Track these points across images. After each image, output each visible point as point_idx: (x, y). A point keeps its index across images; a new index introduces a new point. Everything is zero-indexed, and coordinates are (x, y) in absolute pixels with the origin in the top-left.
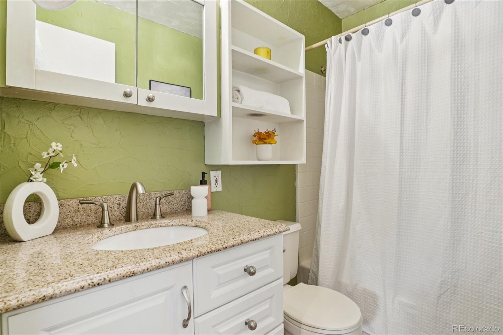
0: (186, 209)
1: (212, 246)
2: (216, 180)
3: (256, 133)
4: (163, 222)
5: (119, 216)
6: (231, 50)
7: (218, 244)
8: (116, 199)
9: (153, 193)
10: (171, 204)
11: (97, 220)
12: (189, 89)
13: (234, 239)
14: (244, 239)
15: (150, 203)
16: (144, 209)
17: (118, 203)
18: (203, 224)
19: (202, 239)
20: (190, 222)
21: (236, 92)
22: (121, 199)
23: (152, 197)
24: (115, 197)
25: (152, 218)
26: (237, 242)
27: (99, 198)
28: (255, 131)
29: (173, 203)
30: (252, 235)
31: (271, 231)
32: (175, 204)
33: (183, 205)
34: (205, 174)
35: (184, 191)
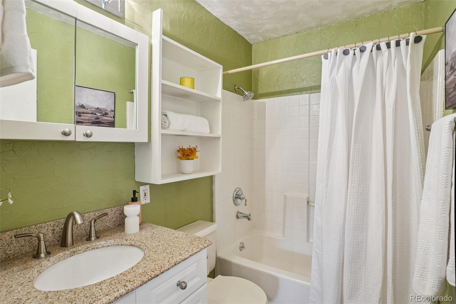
0: (118, 224)
1: (152, 273)
2: (145, 194)
3: (180, 149)
4: (99, 244)
5: (53, 241)
6: (161, 84)
7: (156, 270)
8: (50, 225)
9: (87, 214)
10: (104, 222)
11: (31, 249)
12: (114, 93)
13: (168, 262)
14: (177, 260)
15: (84, 224)
16: (78, 231)
17: (53, 229)
18: (137, 243)
19: (142, 265)
20: (125, 242)
21: (164, 116)
22: (55, 224)
23: (86, 218)
24: (49, 223)
25: (87, 240)
26: (171, 264)
27: (34, 227)
28: (179, 147)
29: (106, 221)
30: (183, 255)
31: (198, 248)
32: (107, 222)
33: (116, 221)
34: (136, 193)
35: (116, 208)
